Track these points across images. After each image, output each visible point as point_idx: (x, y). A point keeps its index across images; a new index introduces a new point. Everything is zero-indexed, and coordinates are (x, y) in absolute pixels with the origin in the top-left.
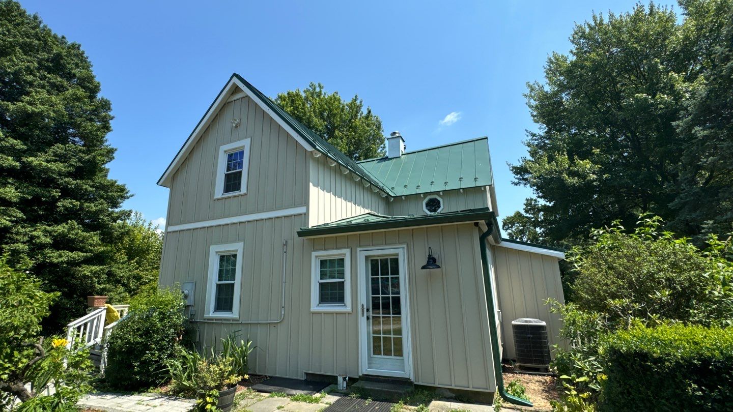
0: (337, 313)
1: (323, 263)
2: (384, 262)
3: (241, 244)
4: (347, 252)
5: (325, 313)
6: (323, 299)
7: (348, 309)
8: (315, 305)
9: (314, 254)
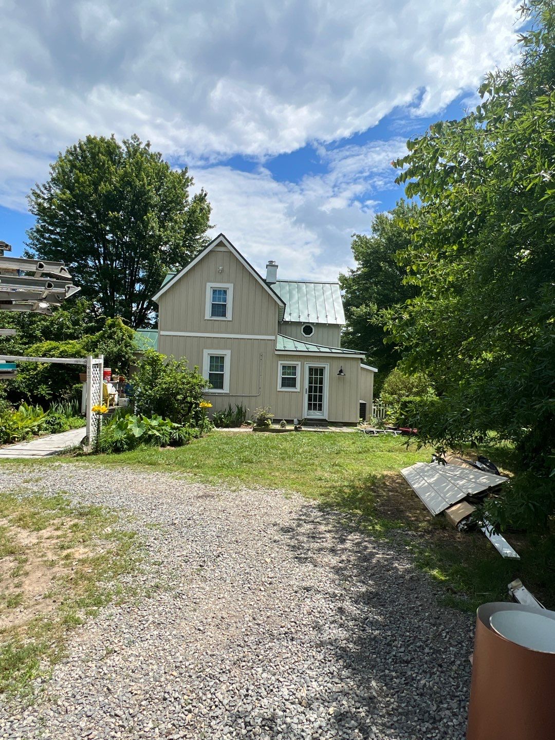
0: (292, 392)
1: (284, 367)
2: (316, 370)
3: (230, 351)
4: (299, 363)
5: (286, 392)
6: (283, 385)
7: (298, 390)
8: (279, 388)
9: (280, 362)
